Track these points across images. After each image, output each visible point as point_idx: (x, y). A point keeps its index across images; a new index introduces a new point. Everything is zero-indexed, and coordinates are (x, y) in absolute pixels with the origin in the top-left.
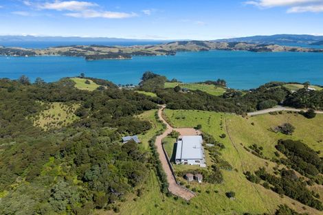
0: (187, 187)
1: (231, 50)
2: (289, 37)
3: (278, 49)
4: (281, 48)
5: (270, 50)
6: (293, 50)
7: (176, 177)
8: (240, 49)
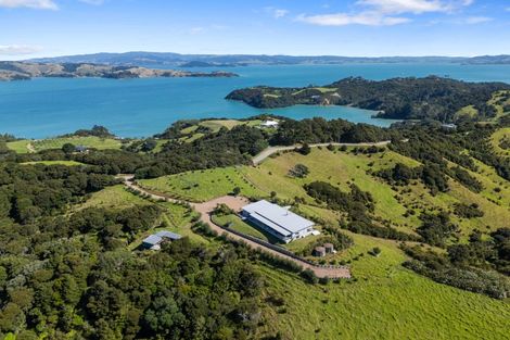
0: (332, 263)
1: (72, 76)
2: (150, 56)
3: (146, 73)
4: (150, 72)
5: (136, 75)
6: (167, 75)
7: (305, 258)
8: (88, 75)
